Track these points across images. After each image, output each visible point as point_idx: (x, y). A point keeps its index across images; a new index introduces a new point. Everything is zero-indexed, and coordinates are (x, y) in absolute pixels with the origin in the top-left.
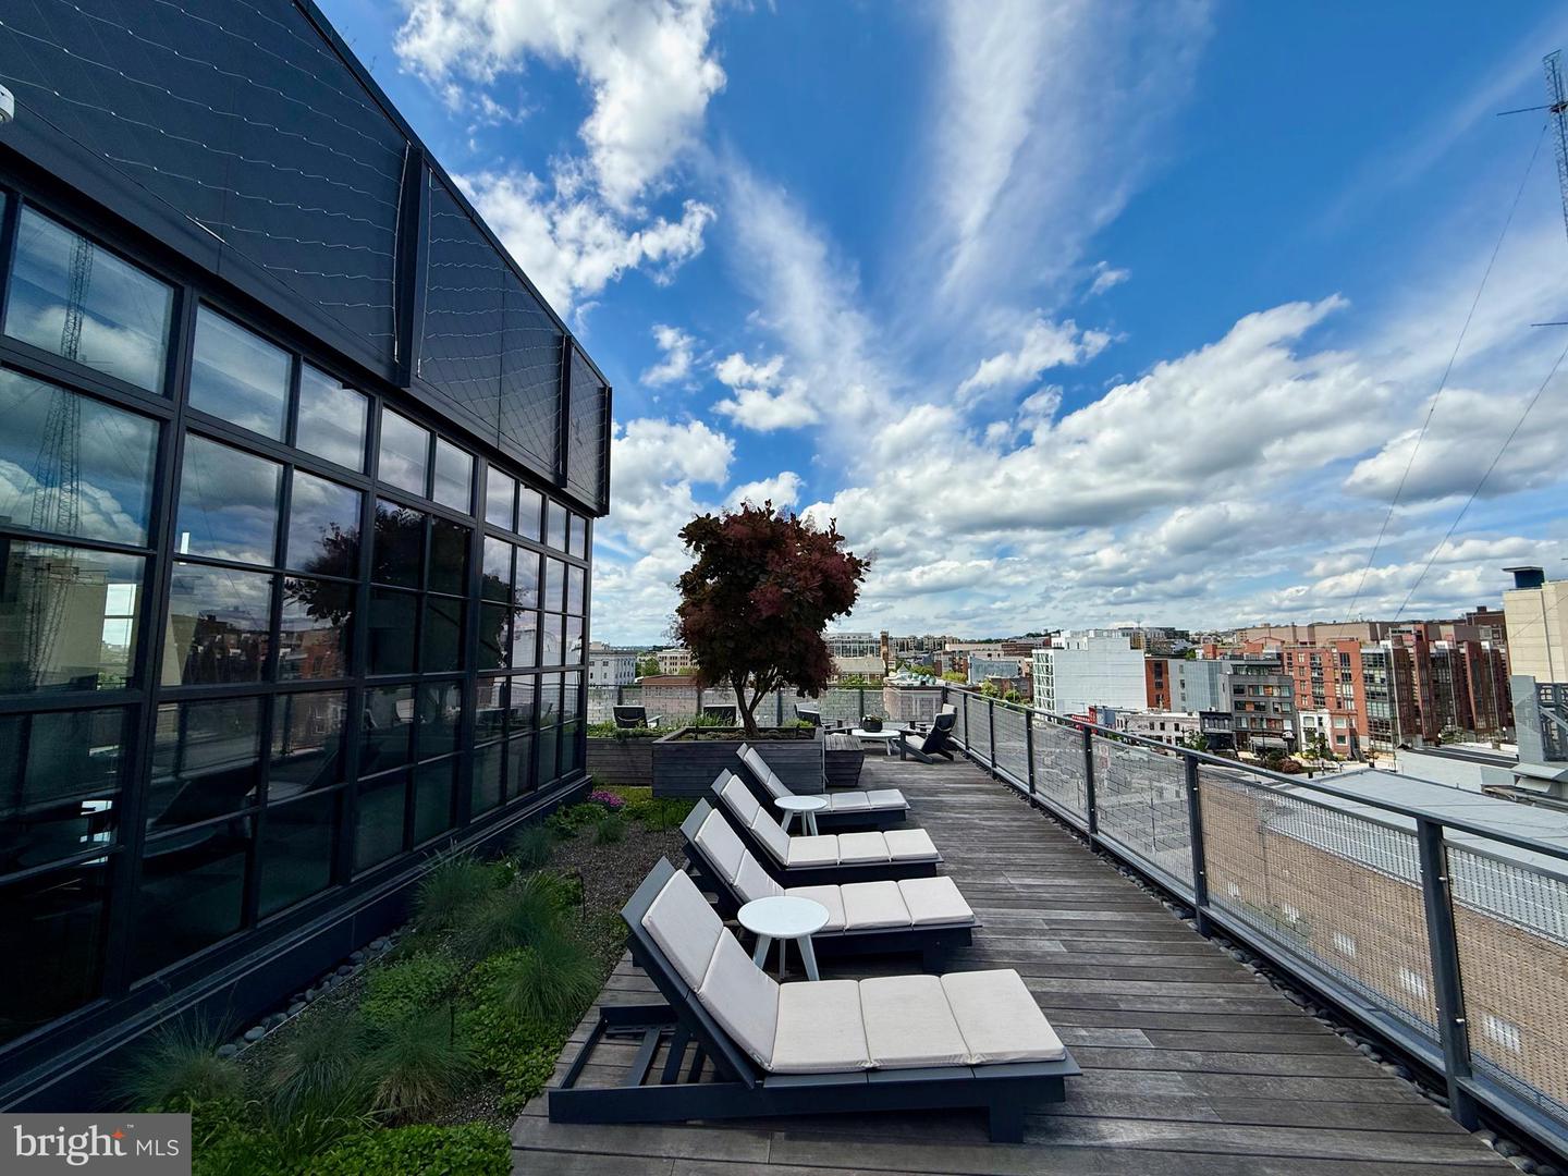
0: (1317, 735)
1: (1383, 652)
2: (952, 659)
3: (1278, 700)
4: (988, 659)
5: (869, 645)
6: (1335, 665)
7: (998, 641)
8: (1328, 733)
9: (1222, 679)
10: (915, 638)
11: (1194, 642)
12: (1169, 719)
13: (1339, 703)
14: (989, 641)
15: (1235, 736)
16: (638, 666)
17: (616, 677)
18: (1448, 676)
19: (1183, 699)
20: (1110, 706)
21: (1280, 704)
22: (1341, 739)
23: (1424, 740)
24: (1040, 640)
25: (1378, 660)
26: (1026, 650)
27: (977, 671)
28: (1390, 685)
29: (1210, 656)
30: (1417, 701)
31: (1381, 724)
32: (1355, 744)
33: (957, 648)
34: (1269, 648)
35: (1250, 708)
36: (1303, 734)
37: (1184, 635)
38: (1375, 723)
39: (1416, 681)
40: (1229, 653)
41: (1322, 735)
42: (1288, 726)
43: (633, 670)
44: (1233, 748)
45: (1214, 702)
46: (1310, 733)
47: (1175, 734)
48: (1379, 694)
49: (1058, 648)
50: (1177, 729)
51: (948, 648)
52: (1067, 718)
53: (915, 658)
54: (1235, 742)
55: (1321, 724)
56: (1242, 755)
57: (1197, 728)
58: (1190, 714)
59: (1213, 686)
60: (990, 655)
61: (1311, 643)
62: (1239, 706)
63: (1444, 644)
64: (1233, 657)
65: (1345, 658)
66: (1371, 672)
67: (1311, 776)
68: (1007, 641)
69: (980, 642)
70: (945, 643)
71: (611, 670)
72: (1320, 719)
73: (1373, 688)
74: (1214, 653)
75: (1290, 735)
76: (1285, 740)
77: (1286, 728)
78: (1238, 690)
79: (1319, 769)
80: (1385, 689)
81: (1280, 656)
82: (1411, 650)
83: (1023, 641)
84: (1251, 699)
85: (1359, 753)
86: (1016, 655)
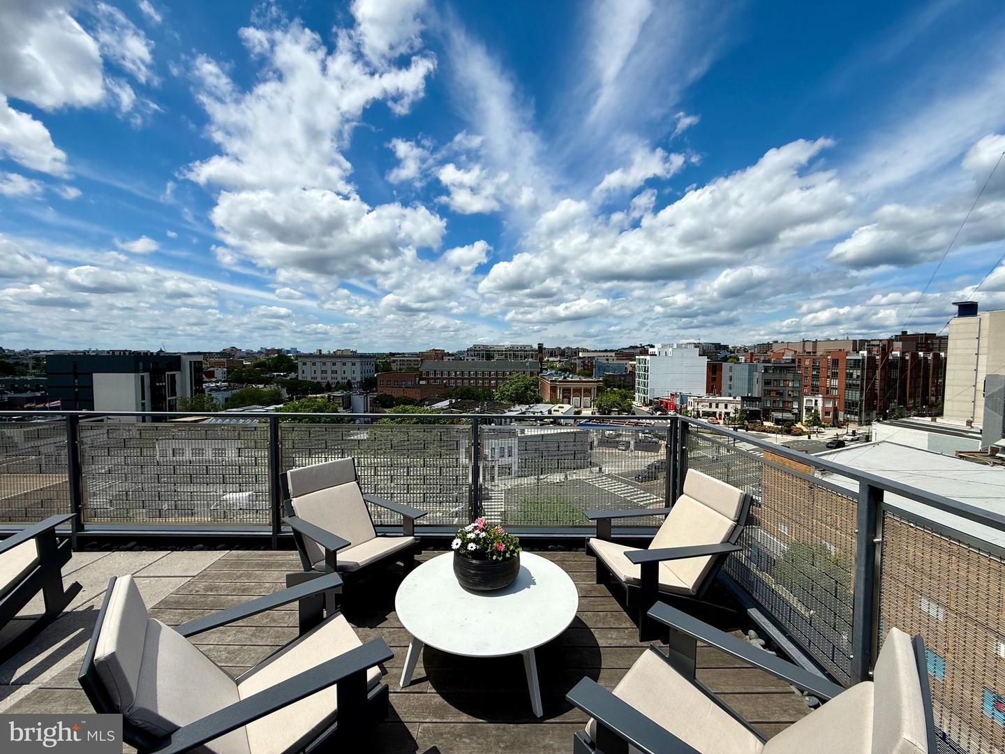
0: (813, 411)
1: (861, 358)
2: (583, 362)
3: (791, 389)
4: (606, 362)
5: (530, 353)
6: (828, 366)
7: (611, 351)
8: (820, 409)
9: (757, 375)
10: (560, 348)
11: (732, 352)
12: (722, 402)
13: (828, 391)
14: (606, 351)
15: (762, 412)
16: (377, 366)
17: (362, 372)
18: (896, 374)
19: (730, 388)
20: (684, 392)
21: (793, 391)
22: (827, 413)
23: (877, 414)
24: (638, 351)
25: (856, 364)
26: (631, 357)
27: (599, 370)
28: (862, 380)
29: (749, 360)
30: (877, 390)
31: (853, 403)
32: (836, 416)
33: (586, 355)
34: (787, 356)
35: (773, 394)
36: (804, 411)
37: (726, 347)
38: (850, 403)
39: (878, 376)
40: (762, 359)
41: (816, 411)
42: (796, 406)
43: (373, 368)
44: (760, 419)
45: (750, 390)
46: (809, 409)
47: (724, 411)
48: (854, 385)
49: (653, 355)
50: (726, 407)
51: (581, 355)
52: (655, 400)
53: (560, 361)
54: (761, 415)
55: (816, 404)
56: (766, 423)
57: (739, 407)
58: (735, 398)
59: (750, 380)
60: (607, 360)
61: (813, 352)
62: (767, 393)
63: (898, 353)
64: (764, 361)
65: (835, 362)
66: (851, 371)
67: (809, 438)
68: (617, 351)
69: (600, 351)
70: (579, 352)
71: (358, 368)
72: (816, 401)
73: (851, 382)
74: (751, 359)
75: (796, 411)
76: (793, 414)
77: (794, 407)
78: (767, 383)
79: (814, 432)
80: (859, 382)
81: (793, 361)
82: (878, 357)
83: (627, 351)
84: (776, 388)
85: (837, 421)
86: (624, 359)
